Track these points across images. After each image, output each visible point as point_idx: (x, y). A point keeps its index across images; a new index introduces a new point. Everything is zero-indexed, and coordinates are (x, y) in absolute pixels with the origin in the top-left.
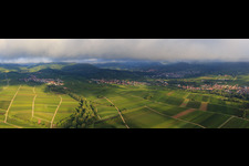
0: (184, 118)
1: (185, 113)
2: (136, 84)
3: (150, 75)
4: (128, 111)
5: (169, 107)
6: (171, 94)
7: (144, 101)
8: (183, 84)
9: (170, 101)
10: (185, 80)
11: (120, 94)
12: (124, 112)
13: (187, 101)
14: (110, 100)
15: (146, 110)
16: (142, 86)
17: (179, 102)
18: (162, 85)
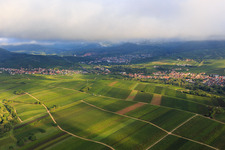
0: (131, 114)
1: (133, 108)
2: (68, 73)
3: (87, 60)
4: (59, 108)
5: (111, 101)
6: (114, 84)
7: (80, 94)
8: (129, 71)
9: (113, 93)
10: (132, 66)
11: (47, 87)
12: (54, 110)
13: (135, 92)
14: (34, 96)
15: (82, 105)
16: (76, 75)
17: (125, 94)
18: (103, 73)
